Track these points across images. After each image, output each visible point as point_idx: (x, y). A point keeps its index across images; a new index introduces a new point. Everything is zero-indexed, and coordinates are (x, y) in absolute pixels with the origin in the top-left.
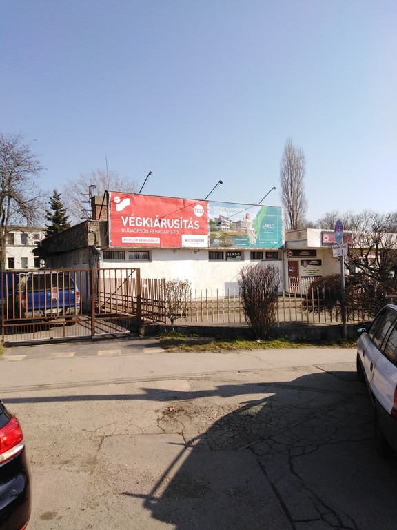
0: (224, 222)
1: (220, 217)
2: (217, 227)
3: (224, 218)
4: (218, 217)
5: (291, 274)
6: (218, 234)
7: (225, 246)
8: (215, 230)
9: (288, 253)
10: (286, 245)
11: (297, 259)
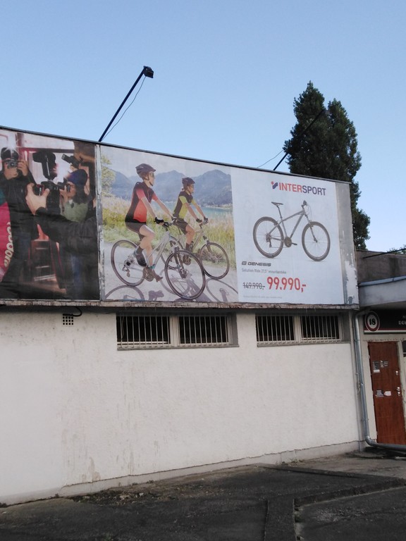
5: (377, 383)
9: (364, 318)
10: (361, 295)
11: (391, 338)
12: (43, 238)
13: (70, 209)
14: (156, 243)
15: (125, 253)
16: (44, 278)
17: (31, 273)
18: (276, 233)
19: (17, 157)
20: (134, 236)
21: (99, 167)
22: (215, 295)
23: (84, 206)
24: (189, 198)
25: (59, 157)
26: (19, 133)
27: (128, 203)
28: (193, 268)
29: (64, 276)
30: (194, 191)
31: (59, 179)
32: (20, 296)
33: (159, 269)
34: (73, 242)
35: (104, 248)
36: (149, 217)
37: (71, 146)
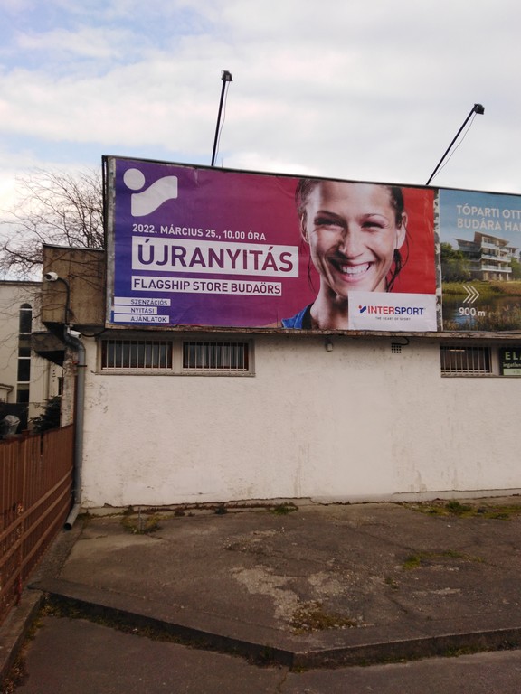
0: (491, 253)
1: (478, 237)
2: (466, 269)
3: (491, 240)
4: (471, 239)
6: (472, 292)
7: (498, 328)
8: (463, 279)
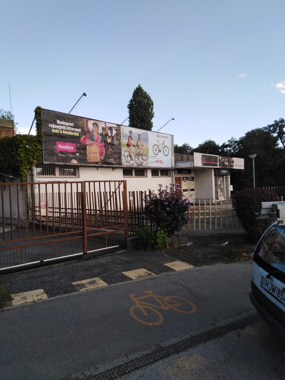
9: (174, 171)
10: (175, 165)
11: (180, 176)
12: (110, 150)
13: (116, 143)
14: (133, 151)
15: (127, 154)
16: (111, 160)
17: (108, 158)
18: (158, 149)
19: (105, 129)
20: (128, 149)
21: (121, 132)
22: (145, 165)
23: (118, 141)
24: (140, 139)
25: (113, 128)
26: (105, 123)
27: (127, 141)
28: (140, 157)
29: (115, 159)
30: (141, 137)
31: (113, 135)
32: (107, 164)
33: (133, 158)
34: (116, 151)
35: (123, 152)
36: (132, 145)
37: (115, 126)
